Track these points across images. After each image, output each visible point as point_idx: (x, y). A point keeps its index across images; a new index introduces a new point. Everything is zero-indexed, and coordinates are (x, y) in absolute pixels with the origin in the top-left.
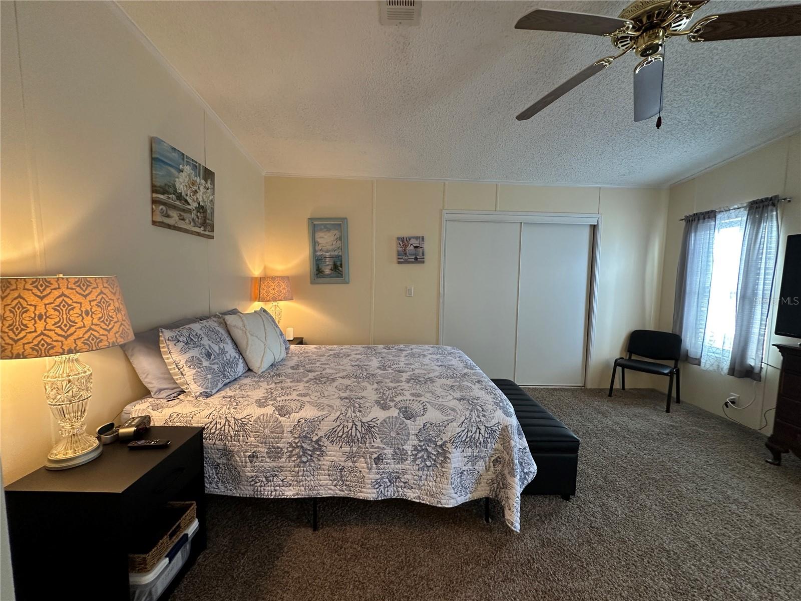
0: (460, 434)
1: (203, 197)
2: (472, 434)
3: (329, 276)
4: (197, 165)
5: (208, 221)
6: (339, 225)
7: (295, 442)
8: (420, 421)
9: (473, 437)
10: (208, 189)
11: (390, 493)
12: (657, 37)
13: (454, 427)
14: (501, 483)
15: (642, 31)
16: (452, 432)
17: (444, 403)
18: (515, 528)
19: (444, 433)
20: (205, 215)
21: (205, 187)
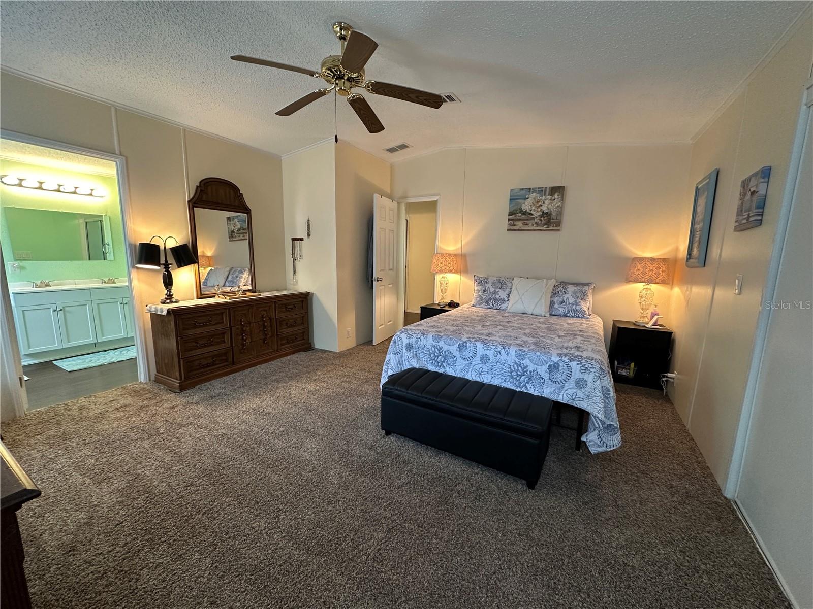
1: (547, 207)
4: (543, 189)
5: (552, 221)
10: (554, 200)
20: (549, 217)
21: (551, 200)
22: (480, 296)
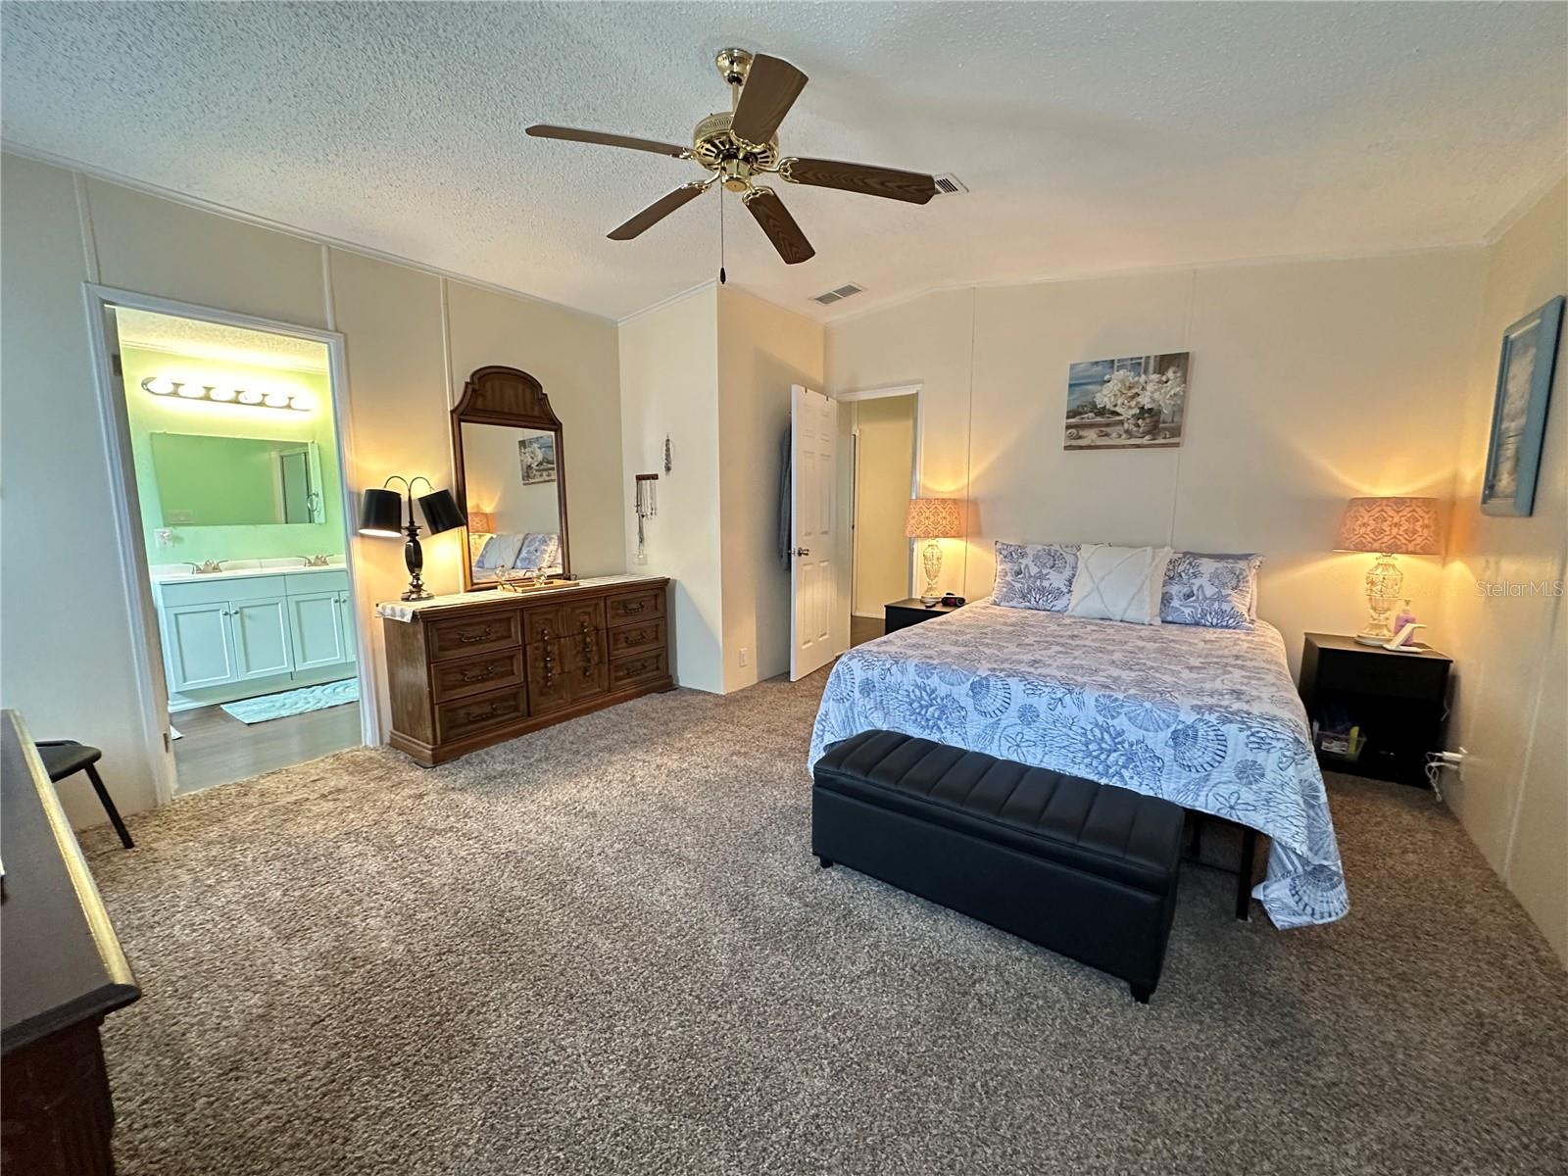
1: (1152, 397)
4: (1142, 360)
10: (1166, 382)
20: (1155, 418)
21: (1160, 382)
22: (1009, 583)
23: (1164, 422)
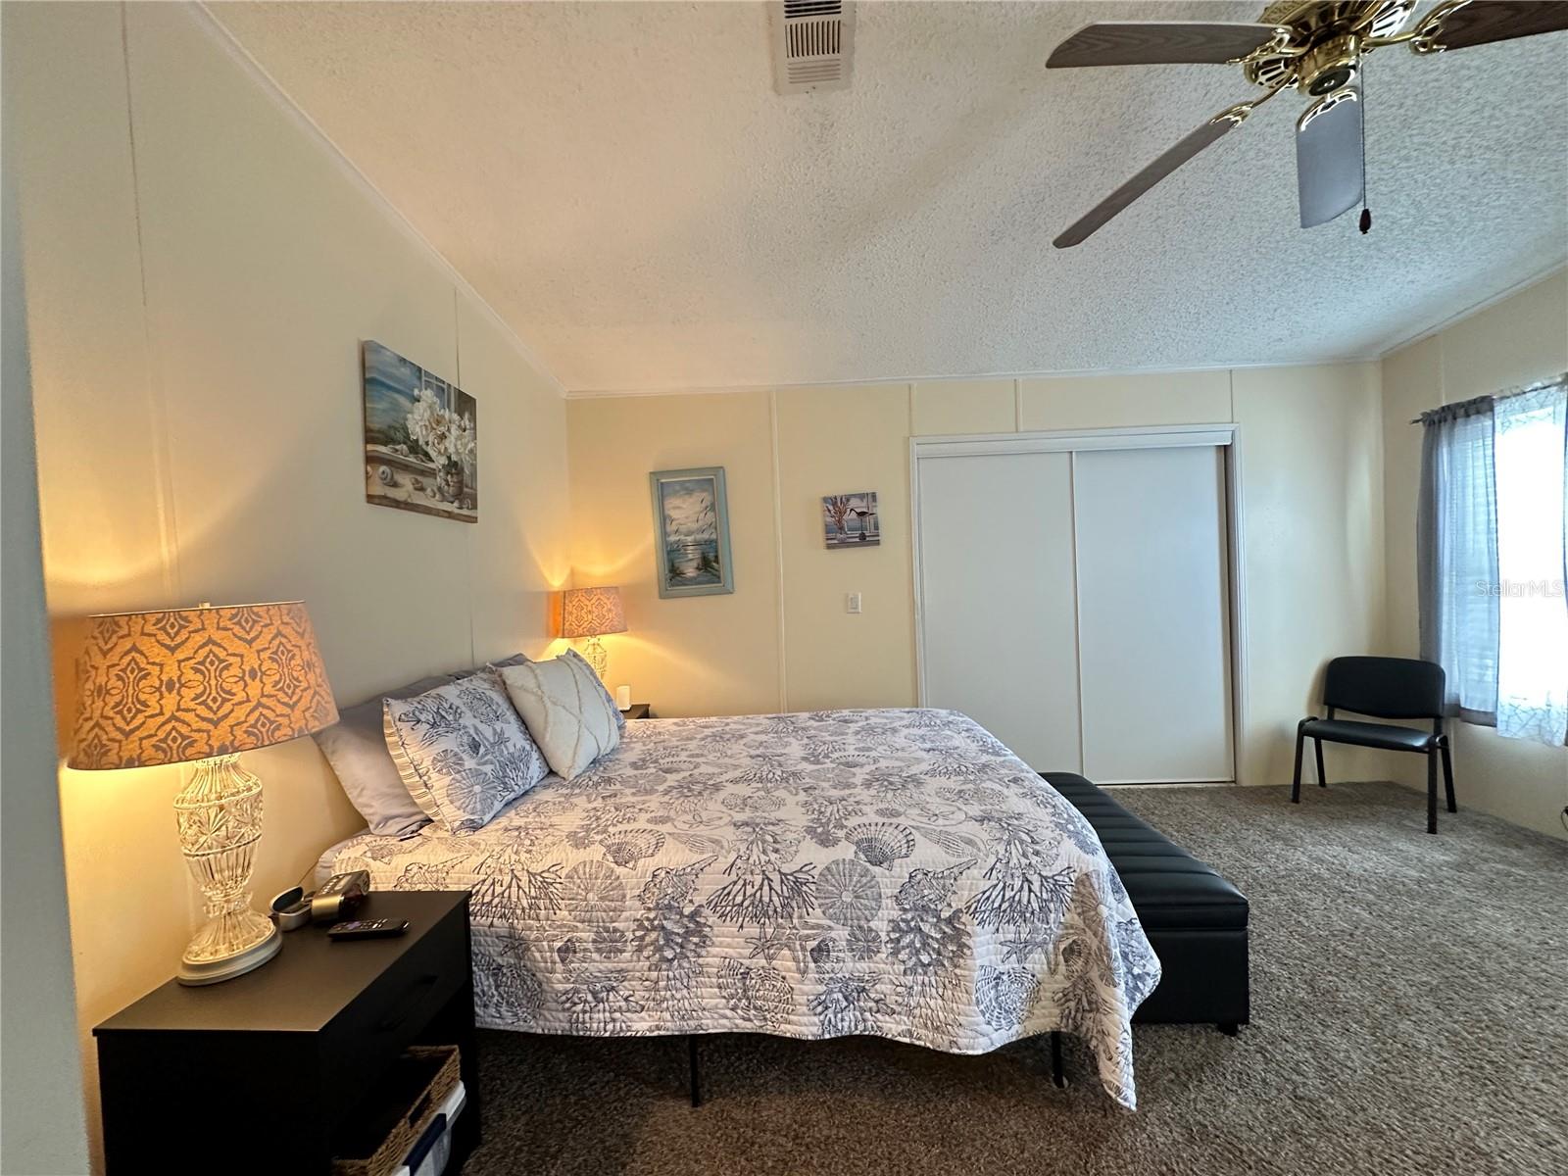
0: (987, 894)
1: (455, 446)
2: (1013, 893)
3: (693, 581)
4: (445, 387)
5: (466, 490)
6: (709, 482)
7: (648, 919)
8: (902, 869)
9: (1017, 898)
10: (464, 431)
11: (848, 1023)
12: (1344, 53)
13: (974, 879)
14: (1084, 999)
15: (1309, 45)
16: (971, 890)
17: (949, 829)
18: (1126, 1100)
19: (955, 893)
20: (460, 478)
21: (459, 427)
23: (467, 487)
